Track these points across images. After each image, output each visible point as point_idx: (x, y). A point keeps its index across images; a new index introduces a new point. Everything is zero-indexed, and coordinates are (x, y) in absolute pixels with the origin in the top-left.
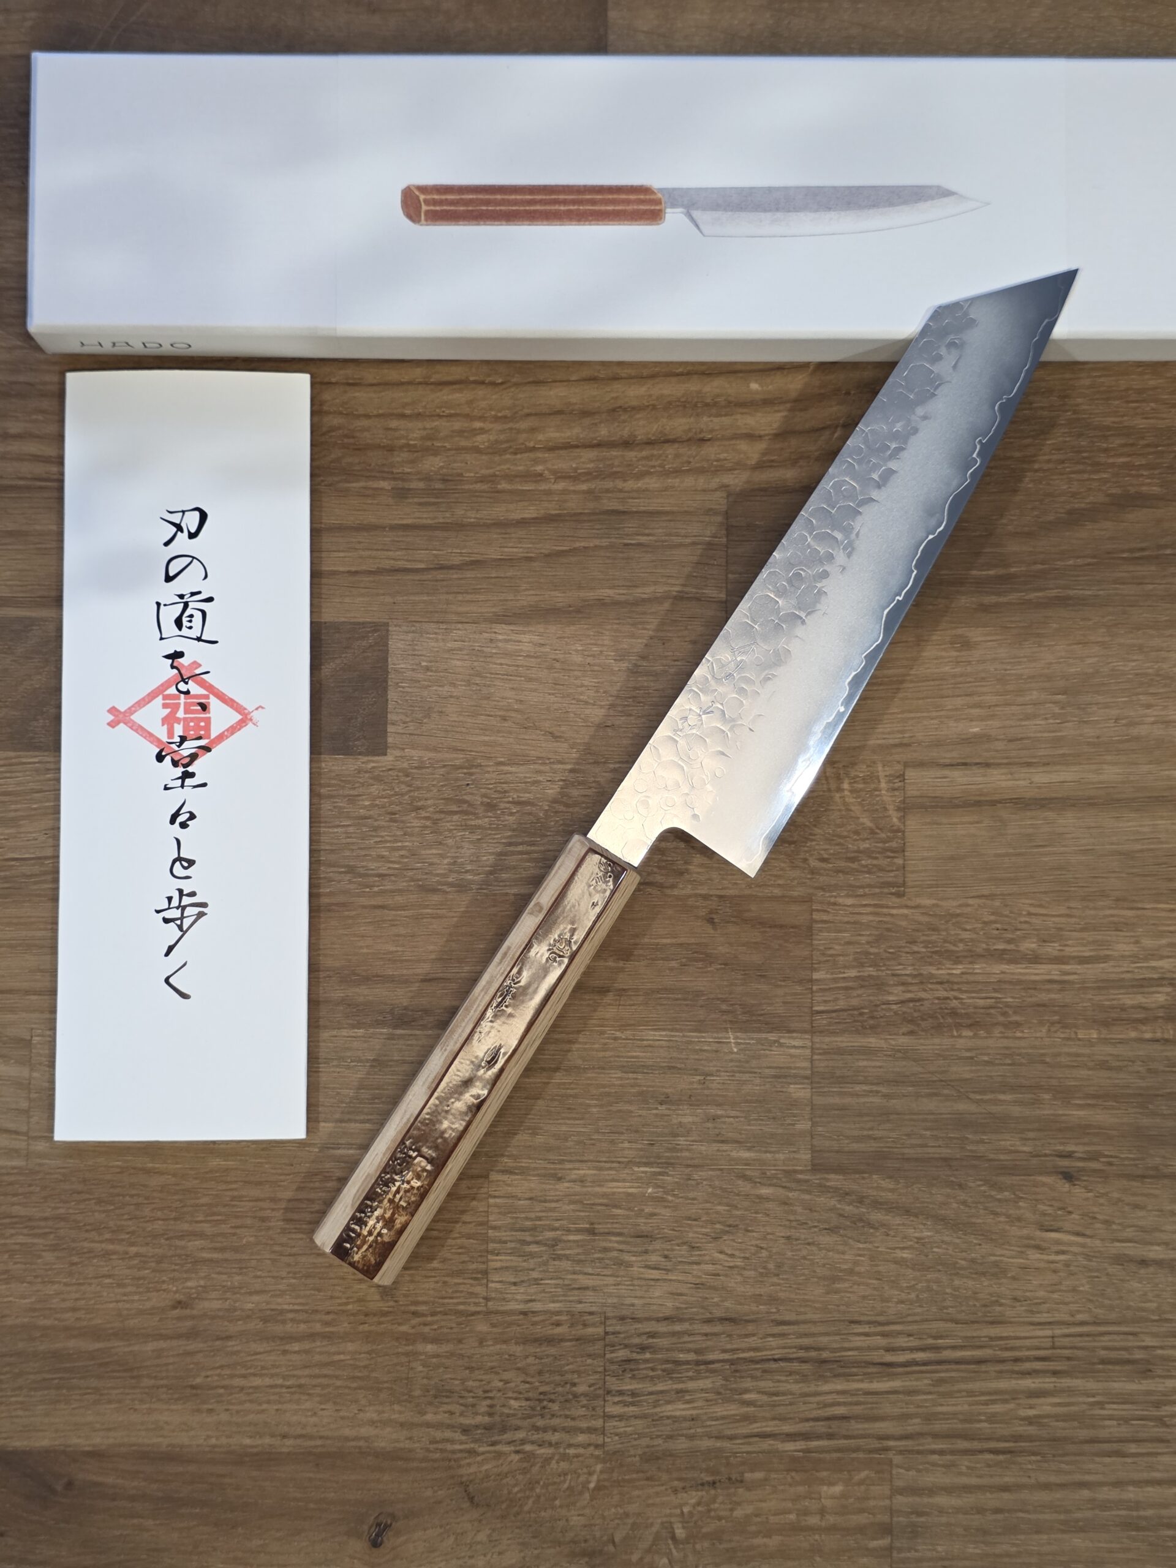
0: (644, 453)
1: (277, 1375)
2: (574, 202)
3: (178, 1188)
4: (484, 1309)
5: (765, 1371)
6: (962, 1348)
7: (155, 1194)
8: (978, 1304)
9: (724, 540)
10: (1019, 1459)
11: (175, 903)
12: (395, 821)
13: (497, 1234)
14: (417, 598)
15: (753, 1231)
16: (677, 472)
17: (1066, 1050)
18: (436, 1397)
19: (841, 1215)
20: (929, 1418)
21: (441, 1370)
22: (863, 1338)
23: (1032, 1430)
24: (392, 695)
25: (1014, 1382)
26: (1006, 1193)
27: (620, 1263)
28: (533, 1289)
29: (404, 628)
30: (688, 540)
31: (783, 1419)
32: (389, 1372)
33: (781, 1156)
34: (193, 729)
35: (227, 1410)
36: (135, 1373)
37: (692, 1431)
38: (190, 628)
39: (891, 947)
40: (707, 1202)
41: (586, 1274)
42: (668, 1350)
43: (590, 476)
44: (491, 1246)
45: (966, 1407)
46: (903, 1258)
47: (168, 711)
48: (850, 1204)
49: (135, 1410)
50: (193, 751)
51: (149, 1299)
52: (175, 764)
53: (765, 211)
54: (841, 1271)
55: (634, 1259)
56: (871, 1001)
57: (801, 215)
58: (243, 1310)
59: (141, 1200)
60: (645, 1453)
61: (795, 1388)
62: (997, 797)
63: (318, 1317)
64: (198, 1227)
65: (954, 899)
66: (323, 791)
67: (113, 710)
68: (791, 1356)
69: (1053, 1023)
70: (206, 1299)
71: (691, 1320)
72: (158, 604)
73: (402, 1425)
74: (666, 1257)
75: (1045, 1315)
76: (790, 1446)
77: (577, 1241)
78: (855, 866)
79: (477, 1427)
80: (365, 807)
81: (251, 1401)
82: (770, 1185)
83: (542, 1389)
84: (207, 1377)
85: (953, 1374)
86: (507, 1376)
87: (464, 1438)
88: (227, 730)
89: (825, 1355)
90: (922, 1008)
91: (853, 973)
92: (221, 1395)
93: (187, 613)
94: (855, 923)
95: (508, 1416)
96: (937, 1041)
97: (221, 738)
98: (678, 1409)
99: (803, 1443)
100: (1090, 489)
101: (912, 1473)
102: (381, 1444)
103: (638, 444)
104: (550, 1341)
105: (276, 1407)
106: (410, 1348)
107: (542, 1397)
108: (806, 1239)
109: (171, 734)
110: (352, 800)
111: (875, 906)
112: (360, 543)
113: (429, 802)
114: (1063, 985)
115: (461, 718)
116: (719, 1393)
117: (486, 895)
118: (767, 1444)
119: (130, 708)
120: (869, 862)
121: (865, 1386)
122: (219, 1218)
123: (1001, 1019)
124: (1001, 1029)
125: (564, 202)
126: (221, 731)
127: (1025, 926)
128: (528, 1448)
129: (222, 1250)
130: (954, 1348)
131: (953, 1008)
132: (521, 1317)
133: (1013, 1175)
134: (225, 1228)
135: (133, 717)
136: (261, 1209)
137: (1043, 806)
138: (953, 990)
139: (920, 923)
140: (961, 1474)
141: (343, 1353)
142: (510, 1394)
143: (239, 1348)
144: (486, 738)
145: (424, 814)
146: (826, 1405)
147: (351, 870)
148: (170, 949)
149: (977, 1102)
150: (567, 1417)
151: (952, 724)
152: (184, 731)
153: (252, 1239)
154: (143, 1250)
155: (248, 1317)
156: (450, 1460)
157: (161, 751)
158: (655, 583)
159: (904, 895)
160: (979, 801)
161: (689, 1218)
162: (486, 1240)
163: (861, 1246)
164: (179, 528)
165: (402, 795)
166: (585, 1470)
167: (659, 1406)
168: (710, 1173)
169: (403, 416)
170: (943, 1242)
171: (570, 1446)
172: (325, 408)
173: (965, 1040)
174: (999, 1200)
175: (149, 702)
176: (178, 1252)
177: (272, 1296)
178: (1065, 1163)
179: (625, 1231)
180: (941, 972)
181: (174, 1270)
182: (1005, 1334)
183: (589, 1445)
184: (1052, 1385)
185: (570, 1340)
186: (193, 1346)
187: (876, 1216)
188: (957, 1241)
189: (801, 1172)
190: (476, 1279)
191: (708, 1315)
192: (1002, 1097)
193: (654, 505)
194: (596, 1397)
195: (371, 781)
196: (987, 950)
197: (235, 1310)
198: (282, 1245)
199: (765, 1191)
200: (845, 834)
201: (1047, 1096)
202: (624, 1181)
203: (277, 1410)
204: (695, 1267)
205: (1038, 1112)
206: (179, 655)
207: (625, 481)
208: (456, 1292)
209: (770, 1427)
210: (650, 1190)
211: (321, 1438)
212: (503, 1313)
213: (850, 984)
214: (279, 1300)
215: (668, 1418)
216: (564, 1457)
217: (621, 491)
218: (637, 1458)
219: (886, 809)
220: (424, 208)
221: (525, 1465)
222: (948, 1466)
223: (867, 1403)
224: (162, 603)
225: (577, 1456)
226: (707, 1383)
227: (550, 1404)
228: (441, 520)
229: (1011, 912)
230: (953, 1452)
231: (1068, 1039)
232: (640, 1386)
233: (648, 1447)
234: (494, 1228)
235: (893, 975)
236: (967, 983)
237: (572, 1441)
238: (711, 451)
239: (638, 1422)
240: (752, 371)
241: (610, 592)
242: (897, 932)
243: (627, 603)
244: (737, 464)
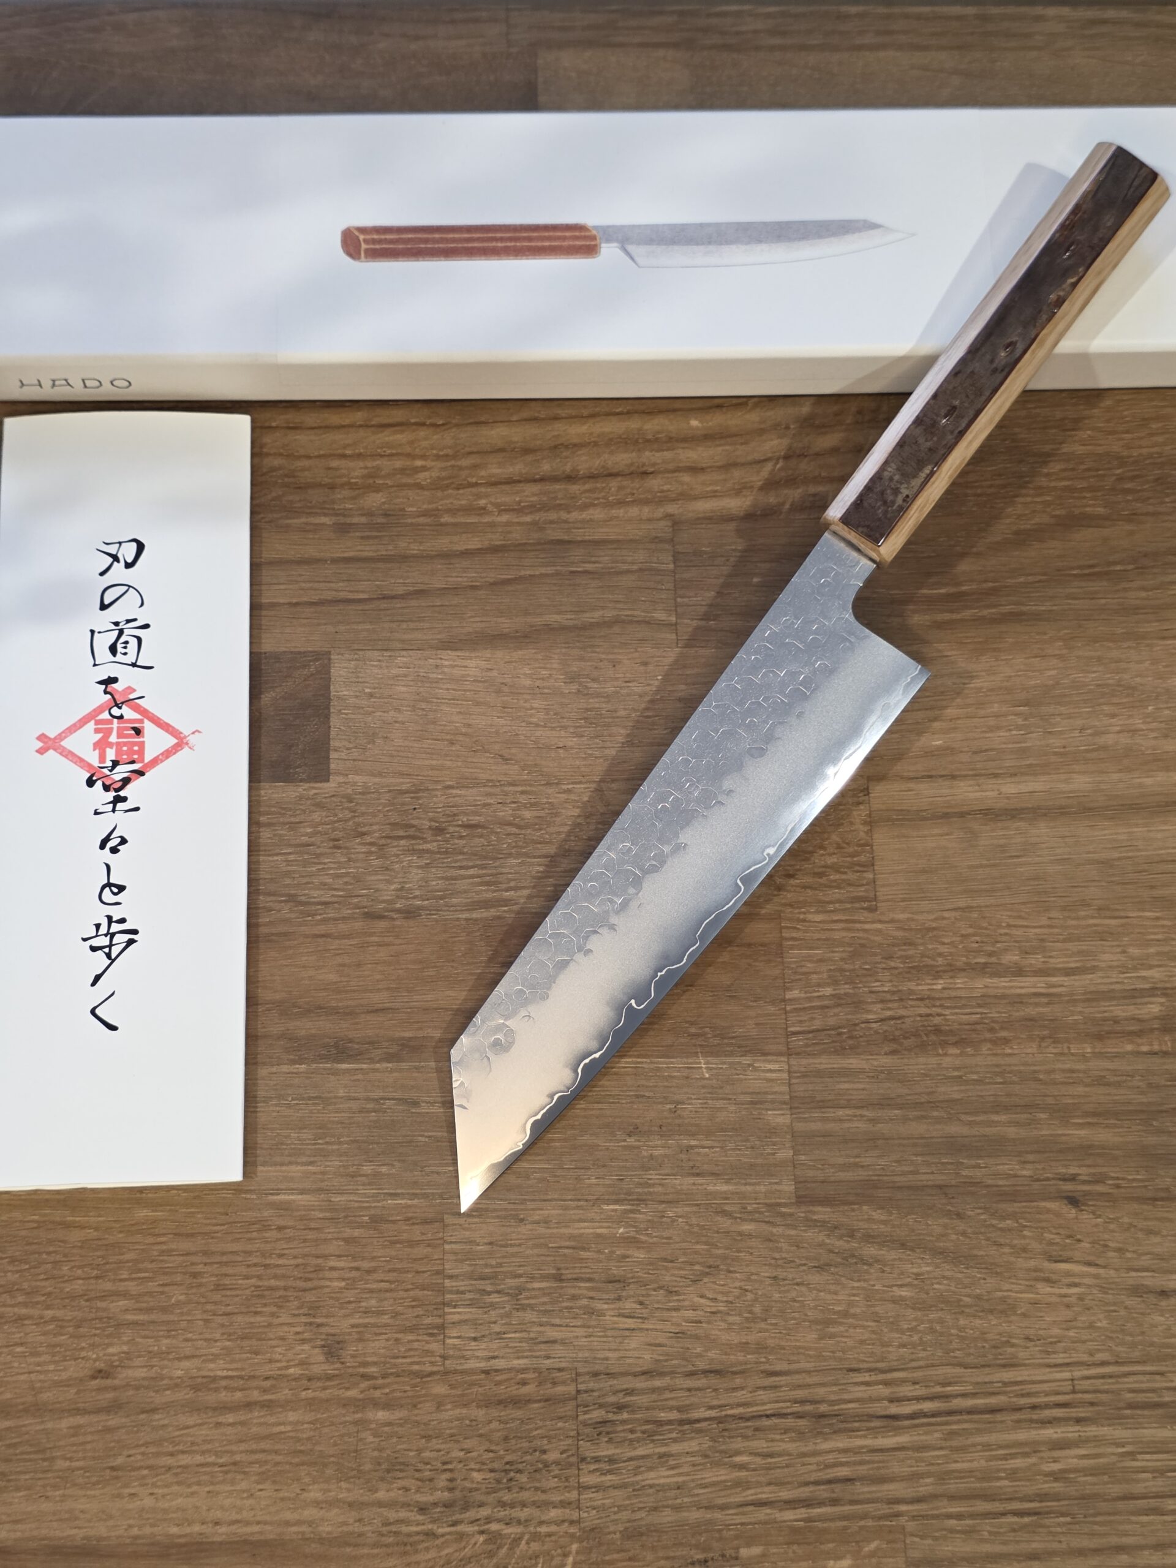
0: (587, 487)
1: (209, 1451)
2: (510, 239)
3: (100, 1243)
4: (442, 1368)
5: (757, 1429)
6: (974, 1395)
7: (75, 1251)
8: (987, 1345)
9: (671, 566)
10: (1047, 1522)
11: (103, 930)
12: (339, 848)
13: (454, 1284)
14: (360, 627)
15: (735, 1272)
16: (621, 503)
17: (1060, 1066)
18: (388, 1471)
19: (831, 1251)
20: (943, 1477)
21: (395, 1440)
22: (863, 1388)
23: (1058, 1487)
24: (335, 721)
25: (1034, 1432)
26: (1008, 1222)
27: (591, 1312)
28: (495, 1345)
29: (347, 656)
30: (635, 567)
31: (780, 1484)
32: (335, 1444)
33: (762, 1188)
34: (126, 753)
35: (152, 1494)
36: (48, 1455)
37: (679, 1501)
38: (125, 654)
39: (866, 963)
40: (684, 1241)
41: (553, 1325)
42: (647, 1409)
43: (533, 508)
44: (448, 1297)
45: (983, 1463)
46: (900, 1296)
47: (100, 736)
48: (840, 1237)
49: (47, 1497)
50: (126, 775)
51: (65, 1370)
52: (106, 788)
53: (697, 244)
54: (835, 1313)
55: (606, 1306)
56: (848, 1020)
57: (734, 247)
58: (171, 1378)
59: (58, 1257)
60: (626, 1529)
61: (790, 1447)
62: (965, 809)
63: (255, 1383)
64: (122, 1286)
65: (928, 912)
66: (262, 819)
67: (42, 737)
68: (785, 1411)
69: (1043, 1038)
70: (129, 1367)
71: (672, 1373)
72: (92, 632)
73: (351, 1505)
74: (641, 1303)
75: (1062, 1355)
76: (789, 1515)
77: (543, 1289)
78: (823, 880)
79: (435, 1504)
80: (306, 834)
81: (179, 1483)
82: (752, 1220)
83: (508, 1458)
84: (129, 1456)
85: (965, 1426)
86: (468, 1444)
87: (420, 1518)
88: (162, 754)
89: (823, 1408)
90: (904, 1026)
91: (828, 991)
92: (144, 1477)
93: (122, 639)
94: (827, 939)
95: (471, 1490)
96: (922, 1060)
97: (155, 762)
98: (661, 1476)
99: (803, 1510)
100: (1034, 511)
101: (929, 1541)
102: (325, 1529)
103: (582, 478)
104: (516, 1402)
105: (207, 1489)
106: (359, 1416)
107: (508, 1467)
108: (793, 1279)
109: (102, 758)
110: (293, 826)
111: (847, 921)
112: (301, 575)
113: (375, 827)
114: (1051, 998)
115: (407, 743)
116: (706, 1456)
117: (437, 921)
118: (763, 1514)
119: (60, 735)
120: (837, 877)
121: (869, 1442)
122: (147, 1275)
123: (988, 1035)
124: (989, 1045)
125: (502, 239)
126: (155, 755)
127: (1004, 938)
128: (494, 1527)
129: (149, 1310)
130: (964, 1395)
131: (935, 1026)
132: (483, 1376)
133: (1015, 1201)
134: (152, 1286)
135: (63, 743)
136: (193, 1264)
137: (1013, 817)
138: (934, 1006)
139: (895, 938)
140: (983, 1541)
141: (283, 1424)
142: (472, 1466)
143: (166, 1422)
144: (434, 762)
145: (368, 839)
146: (827, 1467)
147: (292, 899)
148: (97, 978)
149: (970, 1124)
150: (537, 1489)
151: (913, 737)
152: (117, 754)
153: (182, 1298)
154: (59, 1313)
155: (177, 1385)
156: (405, 1545)
157: (92, 775)
158: (603, 608)
159: (876, 910)
160: (947, 813)
161: (665, 1260)
162: (441, 1290)
163: (856, 1284)
164: (115, 558)
165: (346, 821)
166: (559, 1551)
167: (641, 1473)
168: (687, 1209)
169: (344, 456)
170: (944, 1277)
171: (541, 1523)
172: (265, 450)
173: (951, 1058)
174: (1001, 1229)
175: (81, 727)
176: (100, 1314)
177: (204, 1361)
178: (1068, 1187)
179: (595, 1276)
180: (920, 988)
181: (95, 1335)
182: (1019, 1379)
183: (563, 1521)
184: (1077, 1434)
185: (539, 1401)
186: (113, 1421)
187: (870, 1251)
188: (960, 1276)
189: (785, 1205)
190: (431, 1335)
191: (690, 1368)
192: (995, 1118)
193: (599, 534)
194: (570, 1465)
195: (312, 808)
196: (966, 964)
197: (162, 1379)
198: (215, 1303)
199: (747, 1227)
200: (811, 849)
201: (1043, 1116)
202: (592, 1221)
203: (209, 1492)
204: (674, 1314)
205: (1035, 1132)
206: (113, 680)
207: (569, 512)
208: (410, 1350)
209: (766, 1494)
210: (621, 1230)
211: (258, 1523)
212: (463, 1372)
213: (826, 1003)
214: (212, 1366)
215: (651, 1486)
216: (535, 1537)
217: (566, 522)
218: (618, 1535)
219: (851, 823)
220: (364, 246)
221: (490, 1547)
222: (969, 1532)
223: (873, 1462)
224: (97, 630)
225: (549, 1535)
226: (693, 1445)
227: (518, 1475)
228: (384, 553)
229: (990, 924)
230: (972, 1516)
231: (1062, 1054)
232: (618, 1451)
233: (629, 1521)
234: (451, 1277)
235: (871, 992)
236: (950, 998)
237: (543, 1518)
238: (655, 483)
239: (617, 1493)
240: (692, 410)
241: (557, 618)
242: (872, 948)
243: (575, 628)
244: (681, 494)
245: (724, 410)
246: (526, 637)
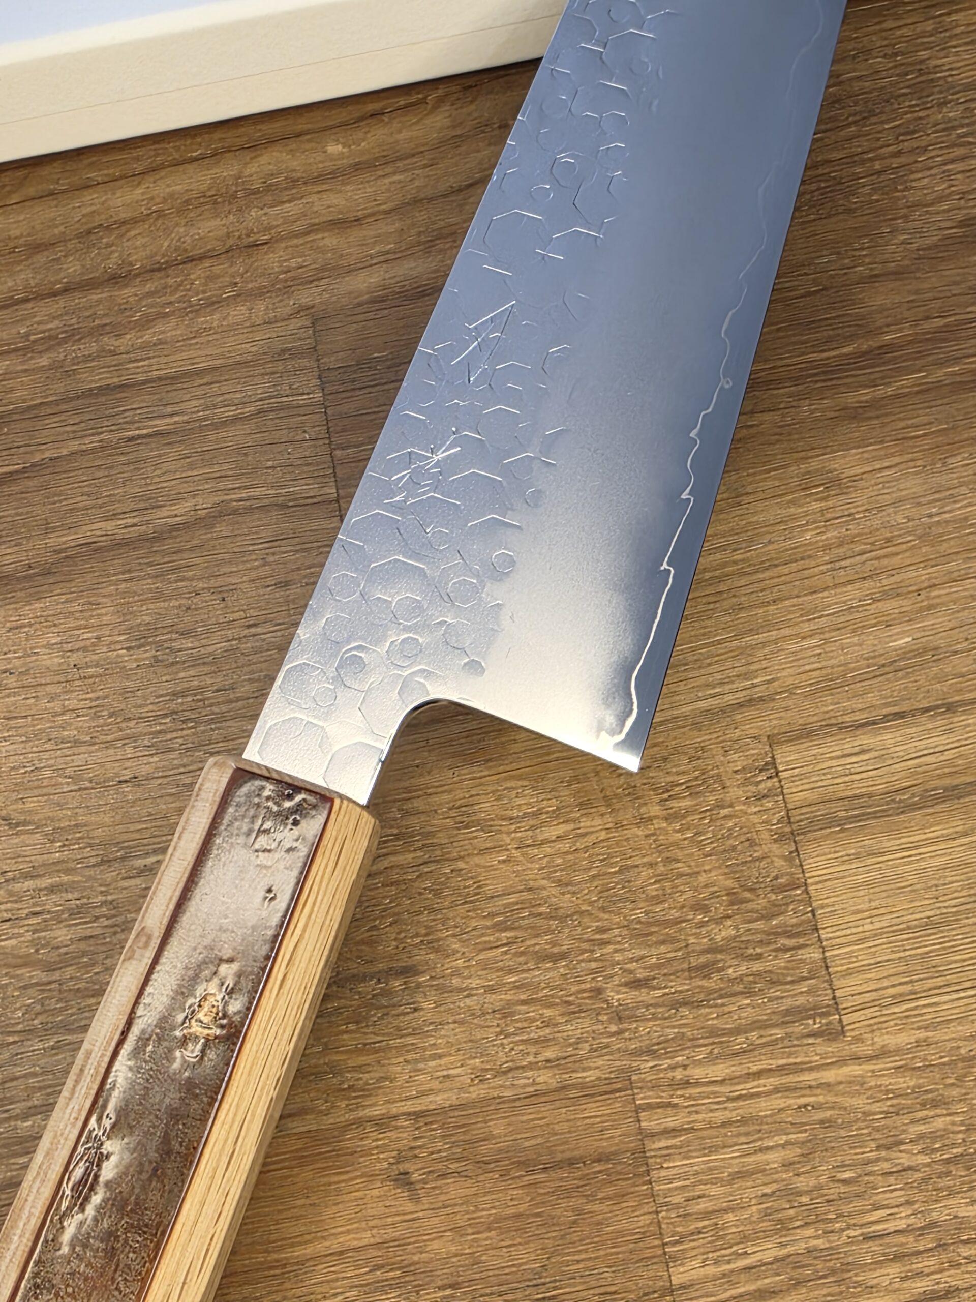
0: (150, 287)
9: (318, 395)
16: (213, 304)
30: (249, 409)
39: (843, 1166)
43: (52, 341)
78: (711, 983)
91: (768, 1251)
94: (743, 1121)
111: (780, 1069)
120: (743, 968)
139: (896, 1094)
151: (849, 639)
158: (194, 494)
159: (842, 1033)
160: (953, 788)
193: (177, 362)
200: (675, 914)
207: (120, 335)
217: (113, 353)
219: (752, 843)
238: (273, 259)
240: (325, 129)
241: (109, 526)
242: (849, 1125)
243: (142, 539)
244: (323, 269)
245: (386, 118)
246: (48, 573)
